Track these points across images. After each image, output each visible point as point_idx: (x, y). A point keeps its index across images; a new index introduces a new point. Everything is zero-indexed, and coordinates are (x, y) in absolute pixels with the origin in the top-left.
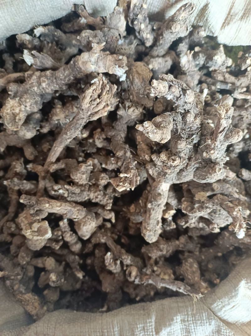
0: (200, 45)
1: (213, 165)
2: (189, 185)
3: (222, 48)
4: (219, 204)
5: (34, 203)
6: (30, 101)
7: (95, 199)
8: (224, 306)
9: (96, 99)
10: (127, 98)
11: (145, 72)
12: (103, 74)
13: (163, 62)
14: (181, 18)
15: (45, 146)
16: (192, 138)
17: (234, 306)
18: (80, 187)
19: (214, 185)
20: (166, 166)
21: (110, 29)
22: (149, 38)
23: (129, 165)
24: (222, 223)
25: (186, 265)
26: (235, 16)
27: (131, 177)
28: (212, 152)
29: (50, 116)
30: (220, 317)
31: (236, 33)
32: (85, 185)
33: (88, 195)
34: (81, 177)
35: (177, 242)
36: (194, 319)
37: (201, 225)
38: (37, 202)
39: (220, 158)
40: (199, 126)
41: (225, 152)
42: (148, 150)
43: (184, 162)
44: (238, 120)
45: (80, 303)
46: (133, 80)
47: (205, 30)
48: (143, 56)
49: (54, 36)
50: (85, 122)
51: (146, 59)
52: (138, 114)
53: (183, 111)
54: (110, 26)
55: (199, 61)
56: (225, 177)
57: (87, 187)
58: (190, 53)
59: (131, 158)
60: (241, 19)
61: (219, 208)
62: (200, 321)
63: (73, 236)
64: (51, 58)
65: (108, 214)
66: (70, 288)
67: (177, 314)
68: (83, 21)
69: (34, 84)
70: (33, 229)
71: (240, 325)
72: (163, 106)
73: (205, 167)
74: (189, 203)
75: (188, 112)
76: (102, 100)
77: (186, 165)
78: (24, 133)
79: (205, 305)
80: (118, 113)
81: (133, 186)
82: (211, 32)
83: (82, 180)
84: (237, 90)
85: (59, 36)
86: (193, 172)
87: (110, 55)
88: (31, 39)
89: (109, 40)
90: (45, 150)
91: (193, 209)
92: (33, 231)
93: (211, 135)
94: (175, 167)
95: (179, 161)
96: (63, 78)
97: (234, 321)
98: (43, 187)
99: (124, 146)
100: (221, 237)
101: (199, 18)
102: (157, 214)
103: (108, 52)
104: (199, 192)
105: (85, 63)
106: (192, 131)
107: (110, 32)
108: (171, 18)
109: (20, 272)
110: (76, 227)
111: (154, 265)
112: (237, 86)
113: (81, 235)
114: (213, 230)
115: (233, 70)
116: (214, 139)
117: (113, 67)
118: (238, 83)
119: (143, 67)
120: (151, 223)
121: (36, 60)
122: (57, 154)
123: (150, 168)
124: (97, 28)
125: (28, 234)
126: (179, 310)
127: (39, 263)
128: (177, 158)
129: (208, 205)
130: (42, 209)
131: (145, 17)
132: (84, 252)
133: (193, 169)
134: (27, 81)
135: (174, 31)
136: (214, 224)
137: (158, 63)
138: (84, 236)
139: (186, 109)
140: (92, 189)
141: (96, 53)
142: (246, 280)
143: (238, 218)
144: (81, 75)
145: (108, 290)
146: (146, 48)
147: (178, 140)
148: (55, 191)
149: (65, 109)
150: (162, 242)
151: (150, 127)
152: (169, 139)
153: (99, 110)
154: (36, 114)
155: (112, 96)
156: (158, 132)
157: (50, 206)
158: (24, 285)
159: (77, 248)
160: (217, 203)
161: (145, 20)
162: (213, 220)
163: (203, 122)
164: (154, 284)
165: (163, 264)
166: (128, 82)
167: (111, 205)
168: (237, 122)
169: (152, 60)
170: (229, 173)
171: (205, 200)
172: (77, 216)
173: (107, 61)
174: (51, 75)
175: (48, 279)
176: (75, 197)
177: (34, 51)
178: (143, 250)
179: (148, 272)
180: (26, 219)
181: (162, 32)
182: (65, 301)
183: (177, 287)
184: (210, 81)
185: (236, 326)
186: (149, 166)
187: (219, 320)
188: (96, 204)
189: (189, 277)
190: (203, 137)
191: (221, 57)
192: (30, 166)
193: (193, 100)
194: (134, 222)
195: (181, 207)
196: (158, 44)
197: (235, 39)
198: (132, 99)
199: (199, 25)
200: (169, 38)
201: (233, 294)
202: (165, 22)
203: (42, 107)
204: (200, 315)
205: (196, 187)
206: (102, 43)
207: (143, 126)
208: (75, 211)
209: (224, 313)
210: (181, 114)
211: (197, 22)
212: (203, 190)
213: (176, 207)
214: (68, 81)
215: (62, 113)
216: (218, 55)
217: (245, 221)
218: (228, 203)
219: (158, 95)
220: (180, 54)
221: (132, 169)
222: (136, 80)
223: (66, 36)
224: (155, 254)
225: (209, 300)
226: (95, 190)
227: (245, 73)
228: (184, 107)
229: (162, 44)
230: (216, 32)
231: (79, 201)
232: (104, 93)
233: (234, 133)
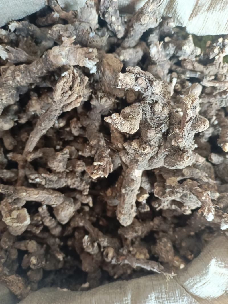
0: (170, 35)
1: (181, 152)
2: (160, 171)
3: (191, 38)
4: (189, 189)
5: (11, 192)
6: (5, 95)
7: (73, 185)
8: (195, 284)
9: (68, 91)
10: (100, 89)
11: (115, 64)
12: (74, 66)
13: (133, 53)
14: (149, 10)
15: (23, 136)
16: (161, 127)
17: (205, 283)
18: (58, 175)
19: (183, 171)
20: (137, 153)
21: (81, 22)
22: (120, 29)
23: (102, 154)
24: (193, 205)
25: (160, 244)
26: (202, 7)
27: (104, 165)
28: (180, 140)
29: (27, 108)
30: (193, 293)
31: (203, 23)
32: (63, 172)
33: (66, 182)
34: (58, 165)
35: (152, 223)
36: (167, 296)
37: (174, 207)
38: (14, 192)
39: (188, 145)
40: (168, 116)
41: (194, 139)
42: (121, 138)
43: (154, 150)
44: (208, 107)
45: (64, 281)
46: (104, 72)
47: (174, 21)
48: (116, 47)
49: (28, 30)
50: (59, 113)
51: (118, 50)
52: (110, 103)
53: (151, 102)
54: (81, 20)
55: (169, 51)
56: (195, 162)
57: (64, 175)
58: (160, 43)
59: (105, 146)
60: (208, 10)
61: (189, 193)
62: (173, 298)
63: (53, 221)
64: (25, 52)
65: (85, 198)
66: (53, 268)
67: (151, 291)
68: (56, 15)
69: (9, 78)
70: (13, 217)
71: (211, 300)
72: (135, 95)
73: (174, 154)
74: (161, 188)
75: (156, 102)
76: (73, 92)
77: (156, 152)
78: (2, 125)
79: (178, 283)
80: (91, 103)
81: (106, 174)
82: (180, 22)
83: (59, 168)
84: (206, 78)
85: (34, 31)
86: (163, 160)
87: (81, 48)
88: (7, 34)
89: (80, 33)
90: (24, 140)
91: (164, 193)
92: (12, 218)
93: (178, 125)
94: (146, 155)
95: (150, 149)
96: (36, 71)
97: (206, 297)
98: (23, 175)
99: (98, 134)
100: (193, 218)
101: (168, 9)
102: (131, 199)
103: (79, 45)
104: (170, 177)
105: (56, 57)
106: (161, 120)
107: (81, 26)
108: (140, 11)
109: (4, 256)
110: (55, 212)
111: (130, 245)
112: (206, 74)
113: (60, 220)
114: (185, 212)
115: (202, 58)
116: (182, 129)
117: (83, 60)
118: (206, 72)
119: (114, 58)
120: (126, 207)
121: (10, 55)
122: (34, 144)
123: (123, 156)
124: (69, 21)
125: (8, 221)
126: (153, 288)
127: (22, 246)
128: (148, 146)
129: (178, 190)
130: (20, 198)
131: (115, 10)
132: (64, 235)
133: (163, 156)
134: (2, 75)
135: (143, 23)
136: (186, 206)
137: (129, 54)
138: (63, 221)
139: (154, 100)
140: (69, 176)
141: (66, 47)
142: (217, 259)
143: (206, 202)
144: (53, 68)
145: (87, 270)
146: (118, 39)
147: (148, 129)
148: (33, 180)
149: (40, 100)
150: (137, 224)
151: (118, 119)
152: (137, 130)
153: (71, 102)
154: (13, 106)
155: (84, 88)
156: (126, 124)
157: (28, 195)
158: (7, 267)
159: (57, 231)
160: (186, 188)
161: (115, 13)
162: (184, 203)
163: (171, 112)
164: (130, 263)
165: (140, 244)
166: (100, 74)
167: (88, 190)
168: (206, 109)
169: (123, 51)
170: (199, 158)
171: (176, 185)
172: (55, 202)
173: (78, 55)
174: (25, 69)
175: (29, 262)
176: (53, 184)
177: (8, 46)
178: (120, 232)
179: (125, 252)
180: (6, 207)
181: (132, 24)
182: (49, 280)
183: (152, 267)
184: (180, 70)
185: (208, 301)
186: (122, 154)
187: (191, 297)
188: (74, 190)
189: (164, 256)
190: (172, 126)
191: (189, 47)
192: (10, 155)
193: (160, 90)
194: (111, 205)
195: (153, 191)
196: (129, 36)
197: (203, 29)
198: (104, 89)
199: (168, 16)
200: (139, 30)
201: (204, 272)
202: (135, 14)
203: (19, 99)
204: (173, 292)
205: (167, 173)
206: (73, 36)
207: (111, 118)
208: (53, 198)
209: (196, 290)
210: (149, 104)
211: (166, 13)
212: (174, 176)
213: (149, 190)
214: (41, 74)
215: (38, 104)
216: (186, 45)
217: (213, 205)
218: (197, 189)
219: (125, 87)
220: (150, 45)
221: (105, 157)
222: (107, 72)
223: (41, 30)
224: (130, 236)
225: (182, 278)
226: (72, 177)
227: (213, 62)
228: (152, 98)
229: (132, 35)
230: (184, 23)
231: (57, 188)
232: (76, 86)
233: (200, 122)
